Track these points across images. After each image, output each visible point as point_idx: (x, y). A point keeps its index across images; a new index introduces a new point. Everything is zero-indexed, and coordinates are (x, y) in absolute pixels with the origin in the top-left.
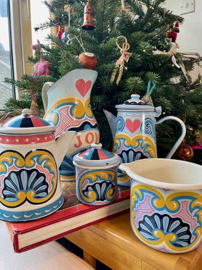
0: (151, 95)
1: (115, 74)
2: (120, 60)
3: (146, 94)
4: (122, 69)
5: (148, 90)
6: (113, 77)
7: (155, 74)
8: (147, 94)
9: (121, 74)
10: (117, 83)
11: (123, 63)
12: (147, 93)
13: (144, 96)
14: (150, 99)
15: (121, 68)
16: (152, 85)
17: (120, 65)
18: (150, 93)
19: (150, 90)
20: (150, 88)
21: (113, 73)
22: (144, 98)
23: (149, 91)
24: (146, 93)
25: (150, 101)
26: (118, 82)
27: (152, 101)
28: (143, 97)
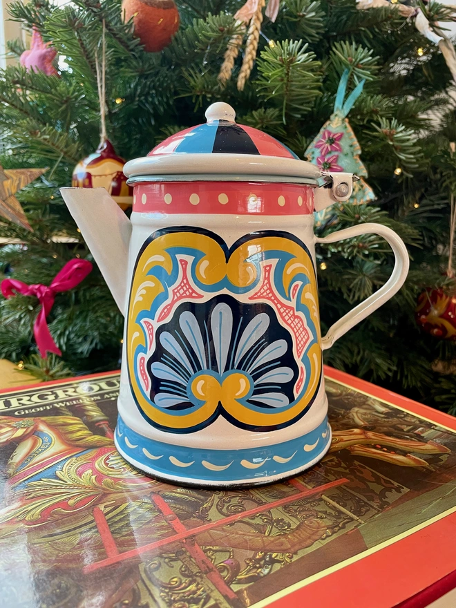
0: (347, 117)
1: (231, 54)
2: (249, 7)
3: (332, 117)
4: (255, 39)
5: (338, 104)
6: (228, 65)
7: (360, 49)
8: (336, 115)
9: (250, 53)
10: (241, 83)
11: (258, 18)
12: (335, 112)
13: (328, 123)
14: (346, 127)
15: (253, 33)
16: (350, 88)
17: (248, 26)
18: (346, 111)
19: (344, 104)
20: (346, 96)
21: (228, 52)
22: (329, 129)
23: (341, 107)
24: (332, 112)
25: (346, 136)
26: (243, 81)
27: (352, 133)
28: (324, 126)
